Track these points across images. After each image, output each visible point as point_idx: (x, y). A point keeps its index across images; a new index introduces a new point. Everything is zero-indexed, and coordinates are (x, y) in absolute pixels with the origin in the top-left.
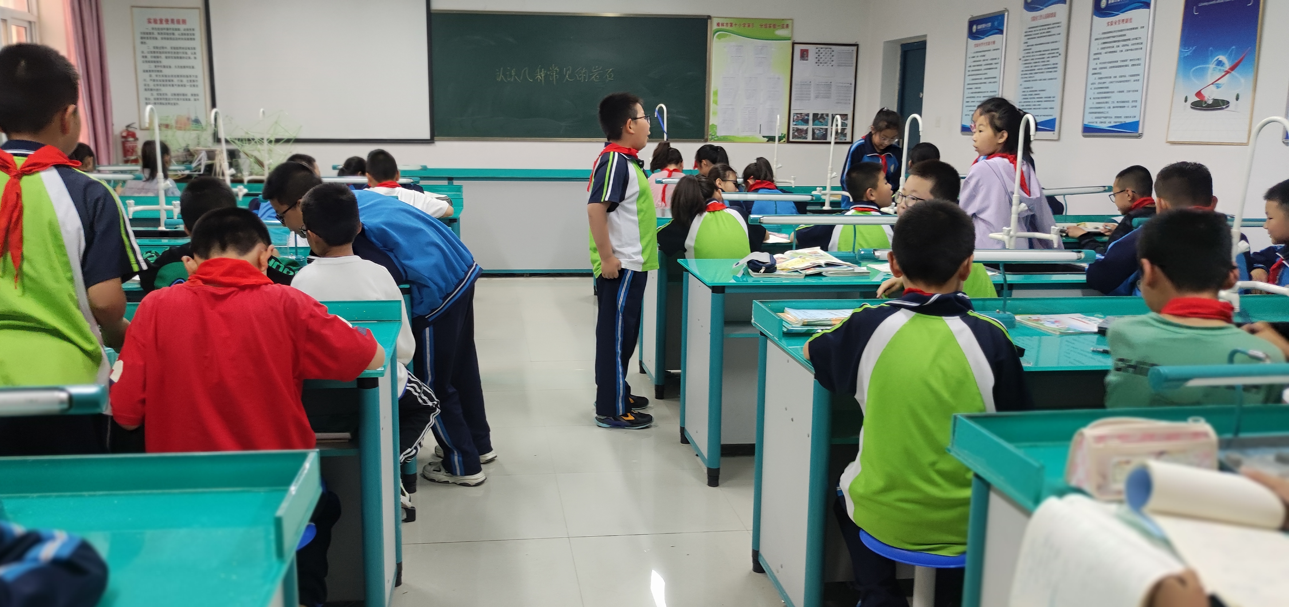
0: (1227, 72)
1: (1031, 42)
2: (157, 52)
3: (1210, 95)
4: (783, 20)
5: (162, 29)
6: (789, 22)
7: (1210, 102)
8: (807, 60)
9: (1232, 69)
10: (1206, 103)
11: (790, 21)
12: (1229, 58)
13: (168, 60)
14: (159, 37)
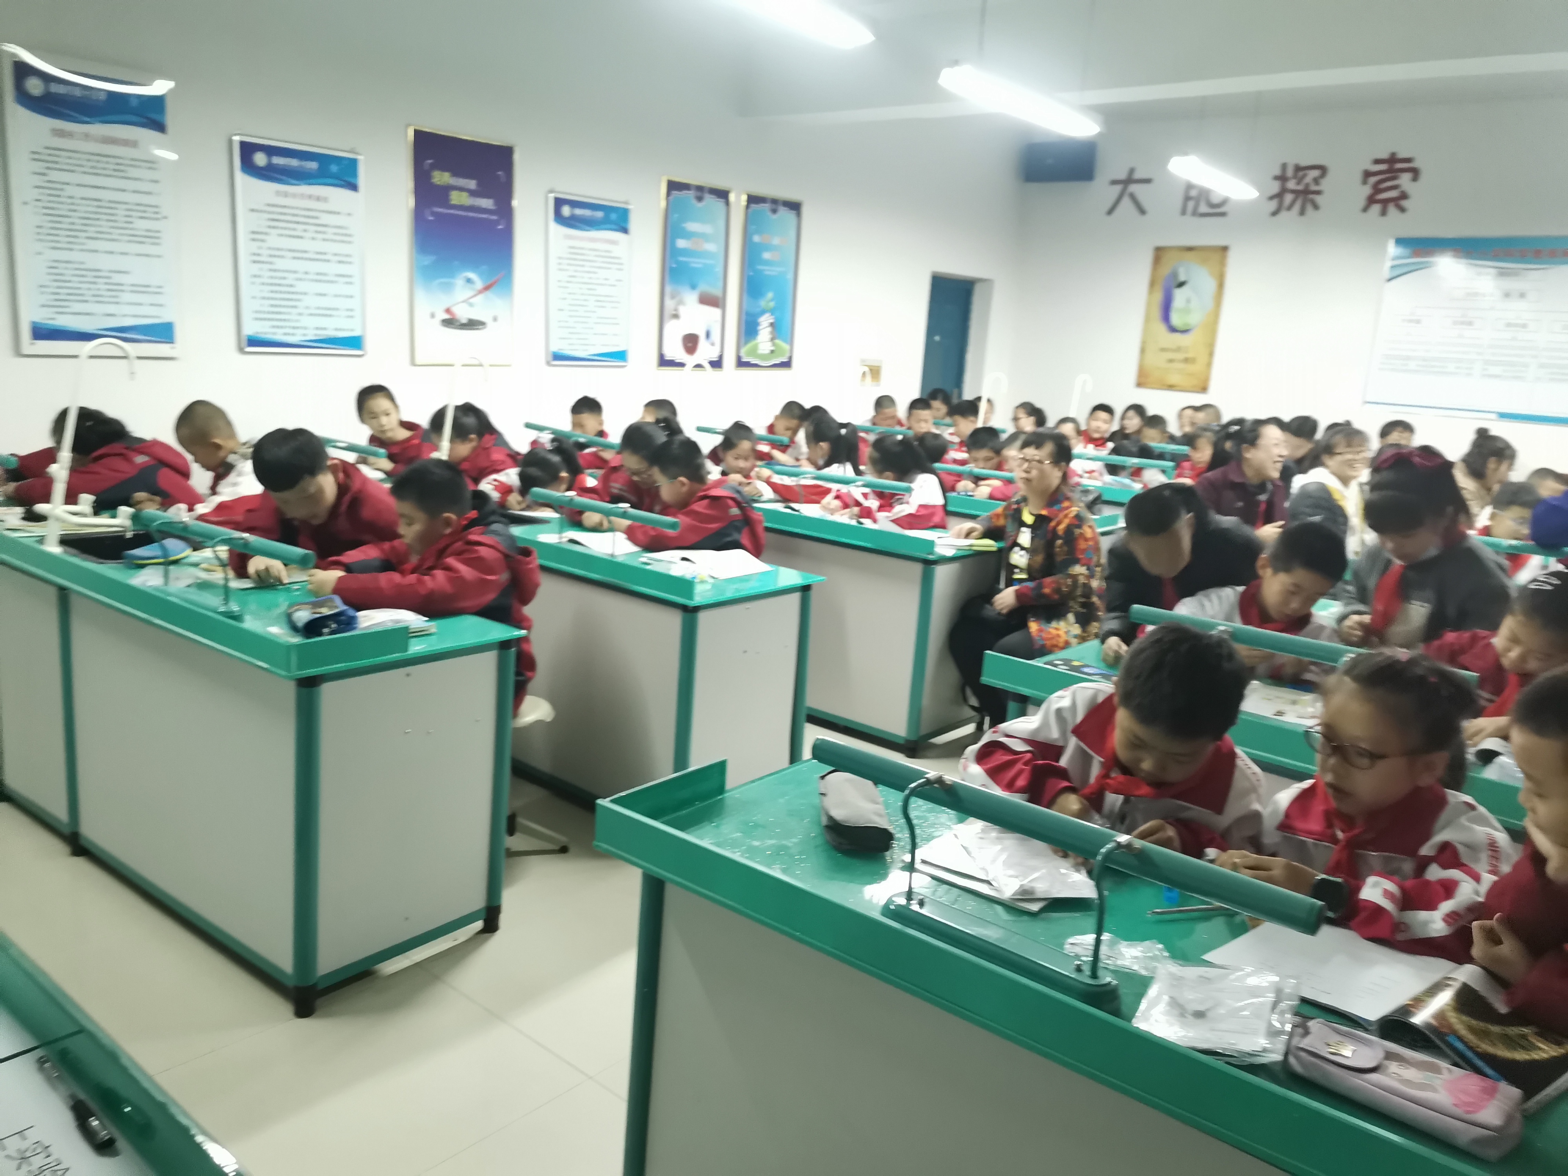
0: (480, 292)
3: (463, 314)
7: (464, 321)
9: (487, 288)
10: (459, 321)
12: (481, 276)
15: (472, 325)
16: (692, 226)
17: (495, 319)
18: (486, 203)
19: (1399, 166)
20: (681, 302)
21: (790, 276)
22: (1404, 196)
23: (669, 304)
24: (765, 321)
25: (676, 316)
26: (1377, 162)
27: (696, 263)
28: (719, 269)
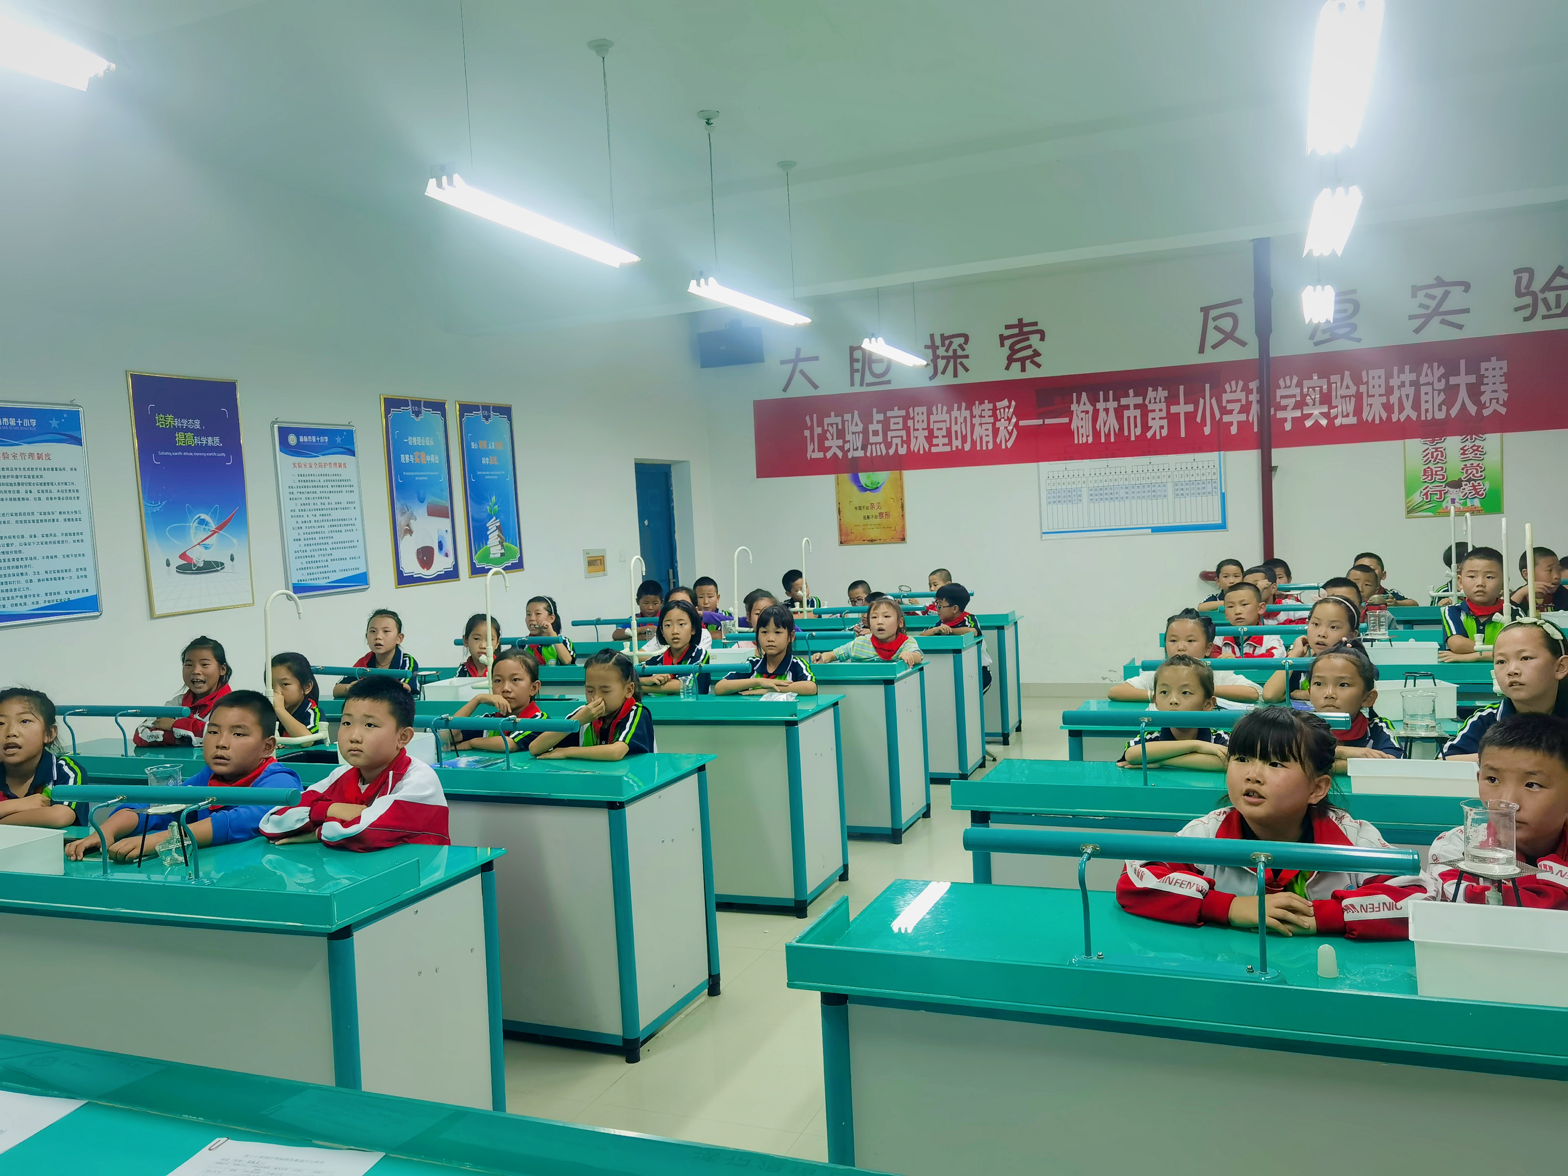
0: (214, 532)
3: (199, 556)
7: (201, 565)
9: (220, 528)
10: (195, 566)
12: (213, 516)
15: (210, 567)
16: (413, 441)
17: (232, 559)
18: (213, 441)
19: (1026, 329)
20: (412, 517)
21: (510, 478)
22: (1037, 354)
23: (401, 520)
24: (492, 525)
25: (410, 532)
26: (1008, 327)
27: (421, 476)
28: (444, 479)
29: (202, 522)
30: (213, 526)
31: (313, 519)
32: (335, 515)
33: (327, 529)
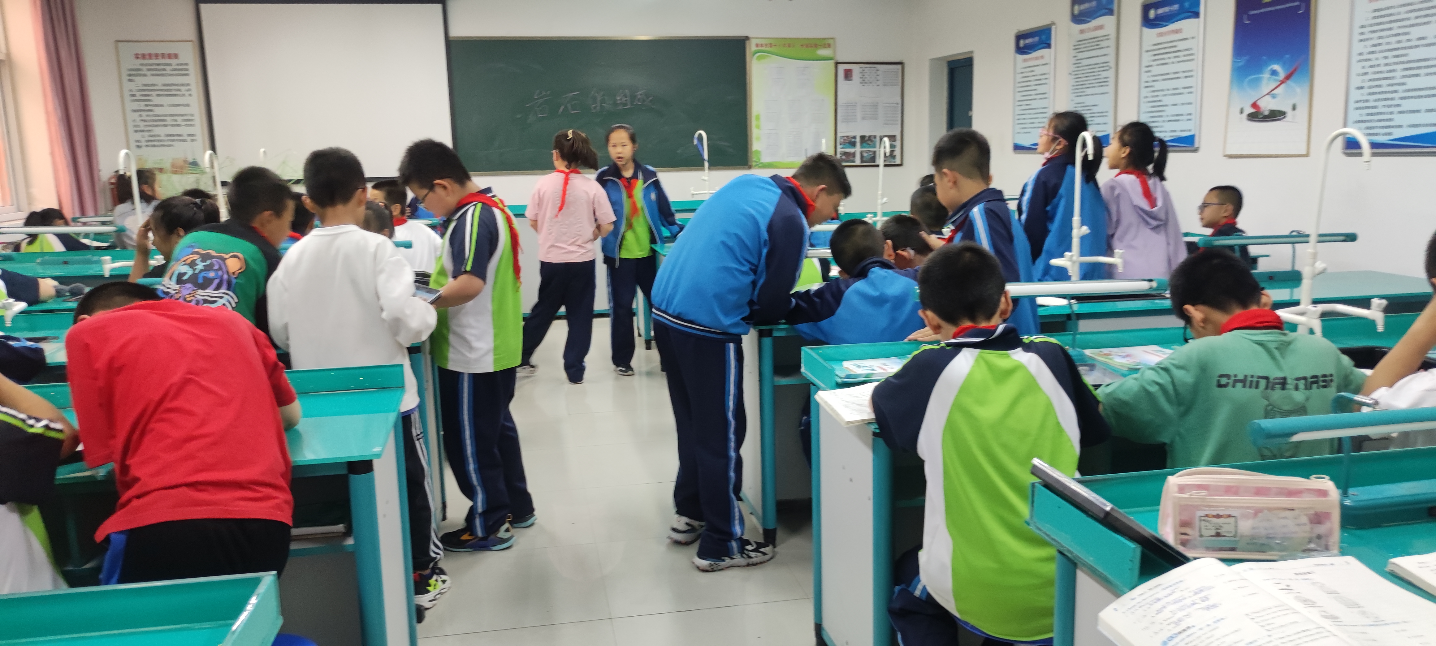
1: (1081, 56)
2: (147, 90)
3: (1267, 105)
4: (824, 39)
5: (152, 65)
6: (831, 42)
7: (1267, 113)
8: (851, 80)
9: (1288, 77)
11: (832, 40)
13: (159, 98)
14: (149, 73)
15: (1275, 115)
17: (1294, 108)
29: (1274, 73)
30: (1282, 75)
31: (1383, 62)
32: (1414, 54)
33: (1399, 74)
